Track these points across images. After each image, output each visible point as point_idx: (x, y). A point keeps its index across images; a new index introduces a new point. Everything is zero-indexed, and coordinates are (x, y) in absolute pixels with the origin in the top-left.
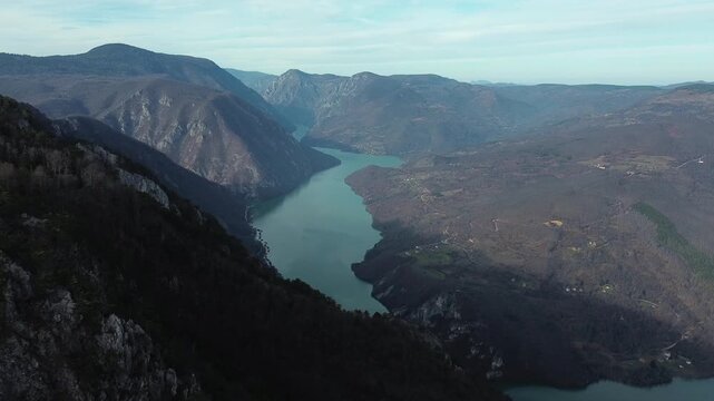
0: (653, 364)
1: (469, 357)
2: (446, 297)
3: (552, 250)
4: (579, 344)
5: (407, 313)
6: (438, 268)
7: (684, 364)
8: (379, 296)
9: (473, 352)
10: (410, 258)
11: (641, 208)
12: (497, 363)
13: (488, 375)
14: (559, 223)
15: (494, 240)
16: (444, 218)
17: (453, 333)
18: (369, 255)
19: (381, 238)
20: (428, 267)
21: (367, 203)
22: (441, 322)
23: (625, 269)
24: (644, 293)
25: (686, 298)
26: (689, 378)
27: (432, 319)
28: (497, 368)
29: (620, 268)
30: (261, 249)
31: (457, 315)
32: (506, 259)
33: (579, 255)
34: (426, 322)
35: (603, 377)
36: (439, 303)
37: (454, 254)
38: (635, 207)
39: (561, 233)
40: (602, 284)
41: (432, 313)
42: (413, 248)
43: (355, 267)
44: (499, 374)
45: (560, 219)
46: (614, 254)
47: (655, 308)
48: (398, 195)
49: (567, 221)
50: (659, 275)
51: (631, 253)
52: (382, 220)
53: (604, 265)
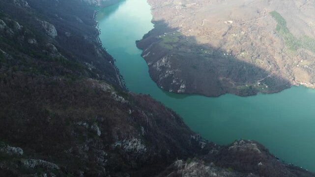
0: (251, 87)
1: (172, 84)
2: (166, 58)
3: (224, 35)
4: (221, 79)
5: (153, 64)
6: (171, 44)
7: (265, 87)
8: (144, 56)
9: (174, 82)
10: (160, 39)
11: (274, 14)
12: (183, 86)
13: (178, 91)
14: (231, 22)
15: (200, 30)
16: (183, 18)
17: (167, 74)
18: (145, 36)
19: (153, 28)
20: (165, 43)
21: (153, 9)
22: (164, 68)
23: (254, 45)
24: (259, 56)
25: (278, 58)
26: (265, 93)
27: (160, 67)
28: (182, 88)
29: (252, 44)
31: (170, 66)
32: (202, 40)
33: (235, 38)
34: (158, 69)
35: (227, 92)
36: (163, 61)
37: (181, 37)
38: (270, 13)
39: (230, 28)
40: (242, 51)
41: (160, 65)
42: (163, 34)
43: (137, 42)
44: (183, 91)
45: (232, 20)
46: (251, 37)
47: (261, 63)
48: (167, 5)
49: (236, 21)
50: (270, 47)
51: (259, 37)
52: (156, 19)
53: (245, 43)
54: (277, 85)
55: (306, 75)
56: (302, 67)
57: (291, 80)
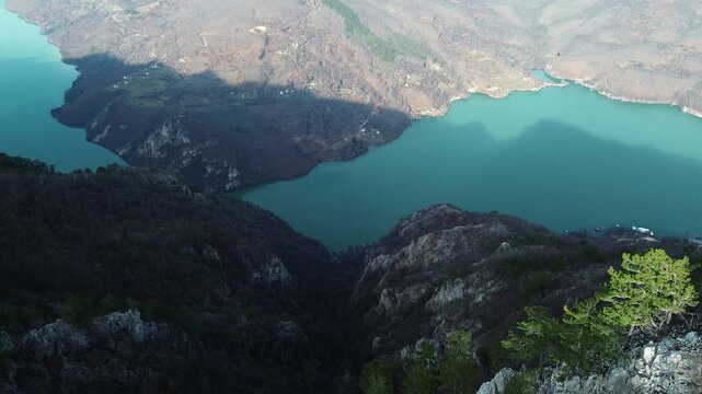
0: (354, 140)
1: (206, 176)
2: (170, 125)
3: (261, 57)
4: (298, 139)
5: (134, 149)
6: (155, 96)
7: (375, 134)
8: (97, 139)
9: (209, 170)
10: (119, 92)
12: (233, 174)
13: (227, 187)
14: (263, 29)
15: (205, 55)
16: (146, 39)
17: (185, 158)
18: (70, 96)
19: (78, 73)
20: (140, 98)
21: (48, 32)
22: (171, 150)
23: (324, 64)
24: (341, 82)
25: (372, 80)
26: (379, 144)
27: (161, 149)
28: (234, 179)
29: (321, 64)
31: (186, 140)
33: (286, 58)
34: (156, 154)
35: (320, 161)
36: (164, 133)
37: (169, 78)
39: (267, 40)
40: (309, 81)
41: (160, 144)
42: (121, 79)
43: (56, 113)
44: (237, 183)
45: (264, 24)
46: (313, 51)
47: (351, 94)
48: (82, 17)
49: (271, 25)
50: (351, 65)
51: (327, 48)
52: (75, 53)
53: (308, 63)
54: (393, 125)
55: (423, 98)
56: (413, 85)
57: (407, 111)
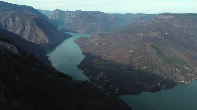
0: (156, 86)
1: (110, 88)
2: (103, 73)
3: (130, 58)
4: (138, 83)
5: (93, 77)
6: (101, 65)
7: (164, 85)
8: (85, 73)
9: (111, 87)
10: (93, 63)
11: (152, 46)
12: (117, 89)
13: (115, 93)
14: (132, 51)
15: (115, 56)
16: (102, 51)
17: (105, 82)
18: (82, 62)
19: (85, 57)
20: (97, 65)
21: (81, 47)
22: (102, 79)
23: (149, 62)
24: (154, 68)
25: (164, 69)
26: (165, 89)
27: (100, 79)
28: (117, 91)
29: (148, 62)
30: (50, 62)
31: (106, 77)
32: (119, 61)
33: (137, 59)
34: (98, 80)
35: (144, 91)
36: (101, 74)
37: (105, 61)
38: (151, 46)
39: (133, 54)
40: (143, 66)
41: (100, 77)
42: (94, 60)
43: (78, 66)
46: (146, 59)
47: (157, 72)
48: (89, 45)
49: (134, 50)
50: (157, 63)
51: (150, 58)
52: (85, 52)
53: (144, 61)
54: (170, 84)
55: (182, 77)
56: (178, 73)
57: (176, 80)
